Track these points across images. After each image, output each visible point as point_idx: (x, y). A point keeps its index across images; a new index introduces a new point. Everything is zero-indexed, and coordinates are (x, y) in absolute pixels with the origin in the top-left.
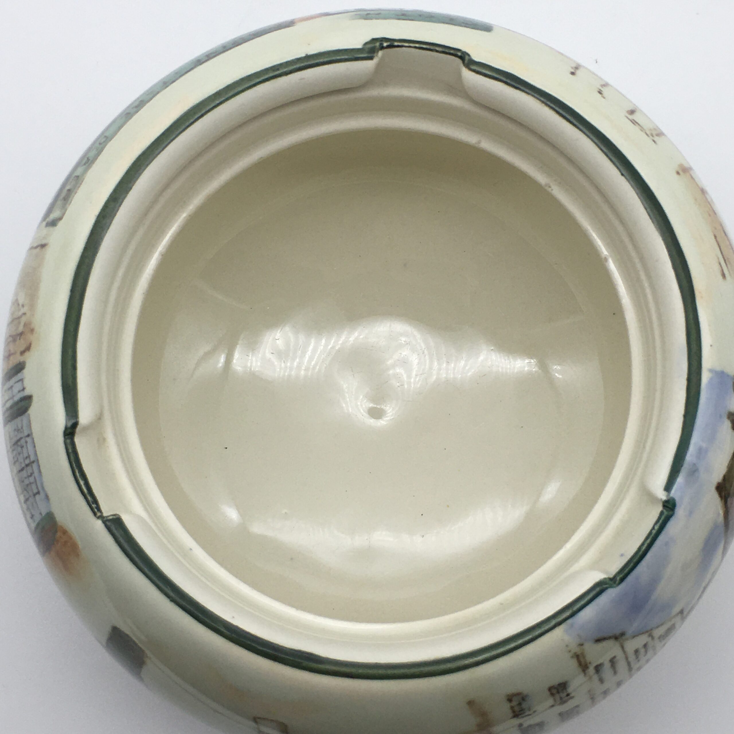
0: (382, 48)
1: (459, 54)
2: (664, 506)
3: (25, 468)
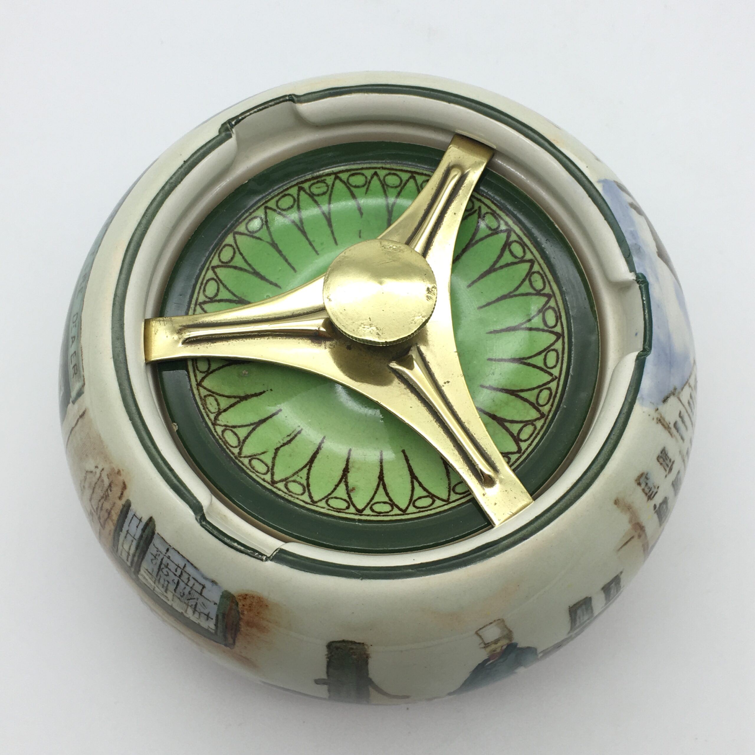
0: (232, 126)
1: (287, 98)
2: (638, 282)
3: (180, 580)
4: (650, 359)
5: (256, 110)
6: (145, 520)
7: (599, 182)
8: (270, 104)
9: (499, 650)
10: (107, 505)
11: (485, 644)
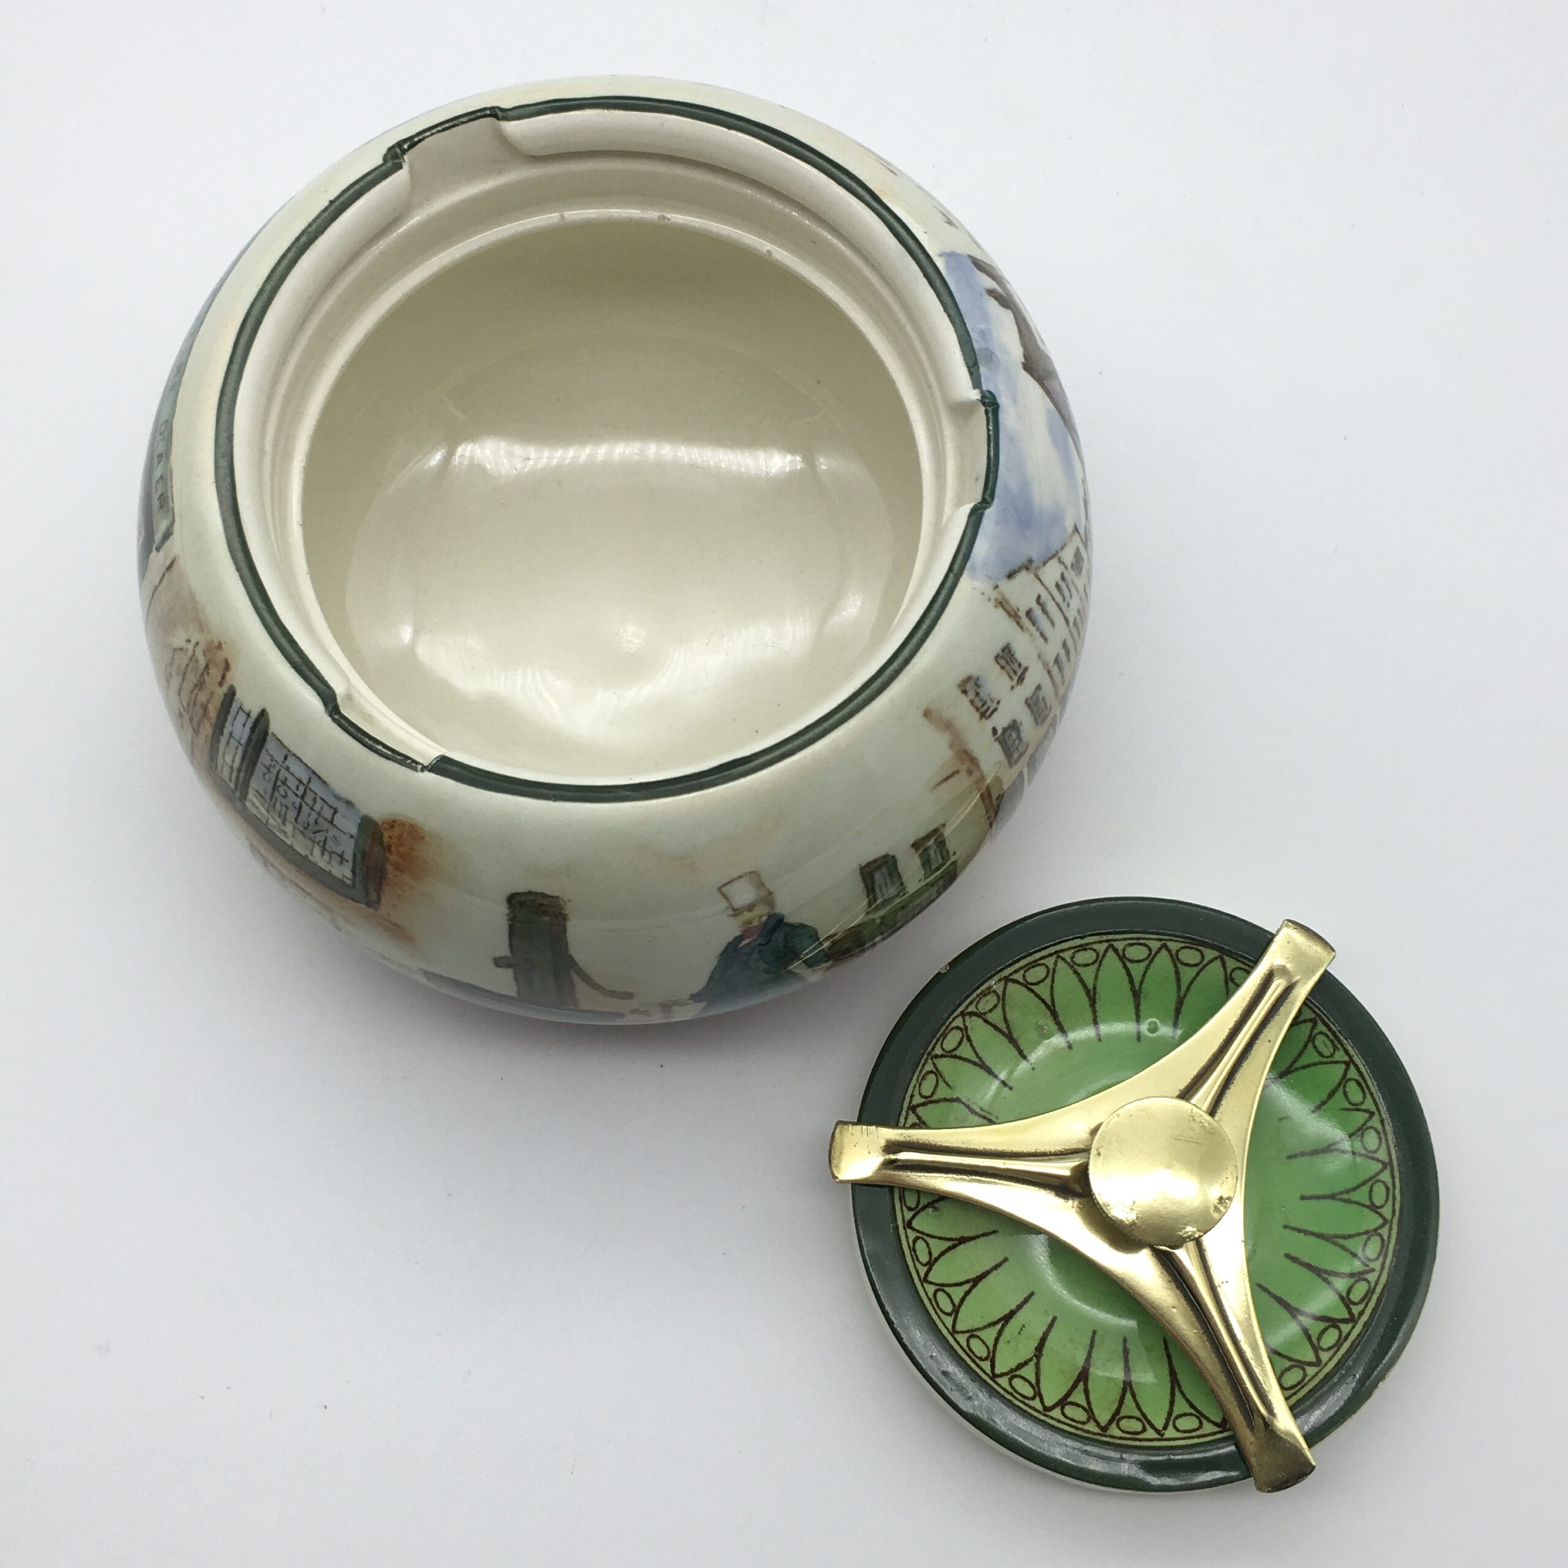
0: (404, 152)
1: (488, 112)
2: (984, 404)
3: (303, 803)
4: (990, 514)
5: (440, 128)
6: (254, 715)
7: (940, 255)
8: (462, 120)
9: (755, 923)
10: (202, 697)
11: (734, 910)
